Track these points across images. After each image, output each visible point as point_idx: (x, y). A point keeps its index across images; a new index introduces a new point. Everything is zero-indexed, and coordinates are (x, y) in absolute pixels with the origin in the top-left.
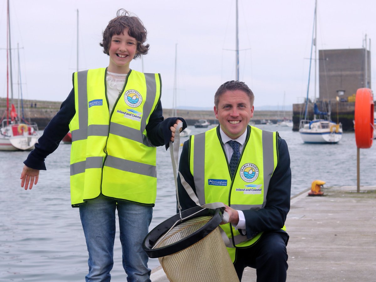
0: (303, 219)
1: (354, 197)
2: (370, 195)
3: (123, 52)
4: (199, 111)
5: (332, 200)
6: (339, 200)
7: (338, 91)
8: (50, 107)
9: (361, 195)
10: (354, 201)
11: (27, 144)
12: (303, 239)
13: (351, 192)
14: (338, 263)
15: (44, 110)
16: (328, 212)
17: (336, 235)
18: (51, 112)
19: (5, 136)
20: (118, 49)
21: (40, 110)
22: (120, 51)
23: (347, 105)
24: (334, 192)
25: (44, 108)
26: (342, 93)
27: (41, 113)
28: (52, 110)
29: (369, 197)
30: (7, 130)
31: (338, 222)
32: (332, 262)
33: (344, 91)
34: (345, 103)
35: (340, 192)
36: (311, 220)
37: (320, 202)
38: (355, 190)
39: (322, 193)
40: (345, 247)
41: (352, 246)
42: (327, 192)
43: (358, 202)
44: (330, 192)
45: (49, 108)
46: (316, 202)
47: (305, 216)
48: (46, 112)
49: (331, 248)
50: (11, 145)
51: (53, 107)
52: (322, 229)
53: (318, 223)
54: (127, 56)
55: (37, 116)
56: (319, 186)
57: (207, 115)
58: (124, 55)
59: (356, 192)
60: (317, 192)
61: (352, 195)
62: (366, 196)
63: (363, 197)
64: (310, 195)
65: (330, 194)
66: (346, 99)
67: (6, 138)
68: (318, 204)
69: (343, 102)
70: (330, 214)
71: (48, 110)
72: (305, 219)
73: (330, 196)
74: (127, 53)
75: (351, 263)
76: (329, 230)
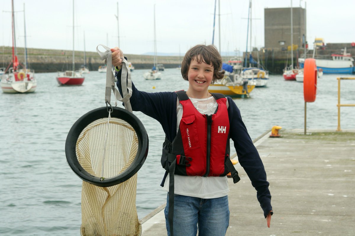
0: (269, 156)
1: (303, 138)
2: (314, 137)
3: (201, 79)
4: (165, 57)
5: (287, 141)
6: (293, 141)
7: (279, 42)
8: (45, 54)
9: (307, 137)
10: (303, 142)
11: (25, 88)
12: (273, 173)
13: (300, 134)
14: (300, 190)
15: (40, 56)
16: (286, 151)
17: (295, 170)
18: (46, 58)
19: (8, 81)
20: (197, 76)
21: (37, 56)
22: (199, 77)
23: (287, 53)
24: (287, 134)
25: (40, 54)
26: (283, 43)
27: (38, 59)
28: (46, 56)
29: (314, 139)
30: (10, 77)
31: (295, 159)
32: (296, 190)
33: (285, 42)
34: (285, 51)
35: (292, 134)
36: (275, 158)
37: (279, 142)
38: (303, 133)
39: (279, 135)
40: (302, 179)
41: (307, 178)
42: (282, 134)
43: (306, 142)
44: (284, 134)
45: (43, 55)
46: (276, 143)
47: (270, 154)
48: (42, 58)
49: (293, 180)
50: (12, 88)
51: (47, 54)
52: (284, 165)
53: (281, 160)
54: (204, 82)
55: (34, 61)
56: (277, 130)
57: (172, 59)
58: (202, 81)
59: (304, 134)
60: (276, 135)
61: (301, 137)
62: (311, 137)
63: (309, 139)
64: (271, 137)
65: (285, 136)
66: (286, 48)
67: (9, 83)
68: (278, 145)
69: (284, 50)
70: (288, 153)
71: (43, 56)
72: (272, 157)
73: (286, 138)
74: (204, 80)
75: (309, 191)
76: (289, 165)
